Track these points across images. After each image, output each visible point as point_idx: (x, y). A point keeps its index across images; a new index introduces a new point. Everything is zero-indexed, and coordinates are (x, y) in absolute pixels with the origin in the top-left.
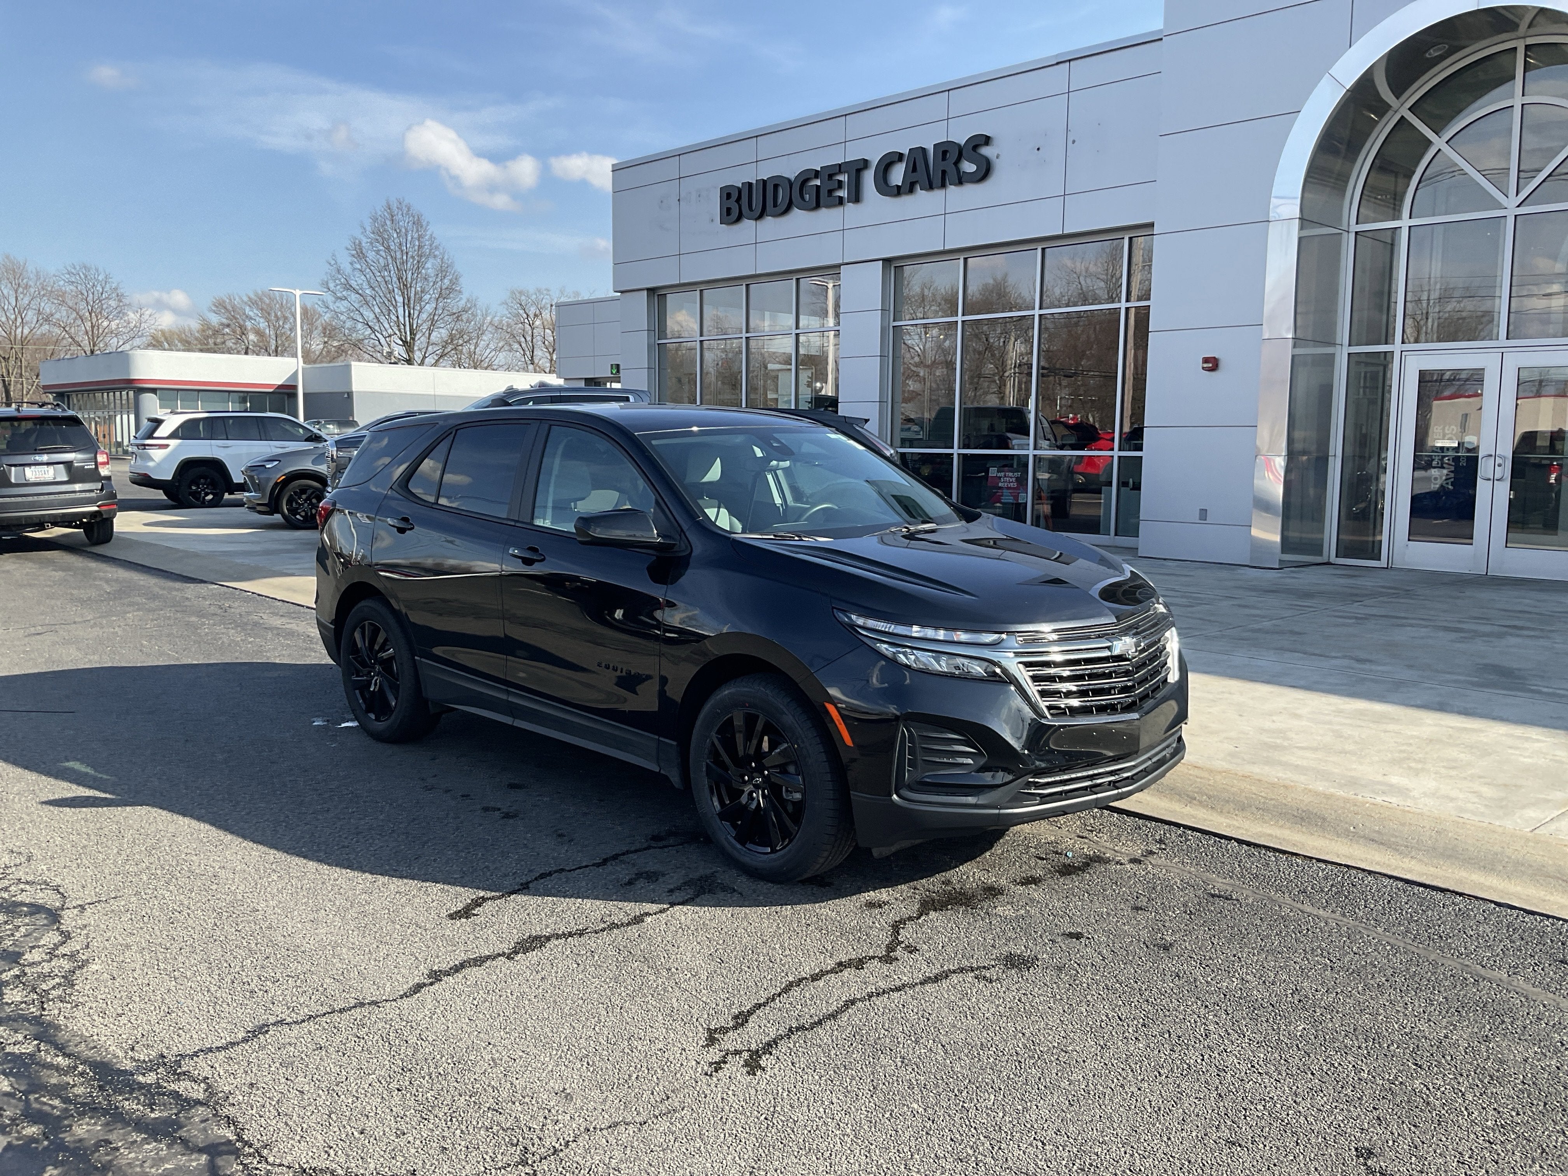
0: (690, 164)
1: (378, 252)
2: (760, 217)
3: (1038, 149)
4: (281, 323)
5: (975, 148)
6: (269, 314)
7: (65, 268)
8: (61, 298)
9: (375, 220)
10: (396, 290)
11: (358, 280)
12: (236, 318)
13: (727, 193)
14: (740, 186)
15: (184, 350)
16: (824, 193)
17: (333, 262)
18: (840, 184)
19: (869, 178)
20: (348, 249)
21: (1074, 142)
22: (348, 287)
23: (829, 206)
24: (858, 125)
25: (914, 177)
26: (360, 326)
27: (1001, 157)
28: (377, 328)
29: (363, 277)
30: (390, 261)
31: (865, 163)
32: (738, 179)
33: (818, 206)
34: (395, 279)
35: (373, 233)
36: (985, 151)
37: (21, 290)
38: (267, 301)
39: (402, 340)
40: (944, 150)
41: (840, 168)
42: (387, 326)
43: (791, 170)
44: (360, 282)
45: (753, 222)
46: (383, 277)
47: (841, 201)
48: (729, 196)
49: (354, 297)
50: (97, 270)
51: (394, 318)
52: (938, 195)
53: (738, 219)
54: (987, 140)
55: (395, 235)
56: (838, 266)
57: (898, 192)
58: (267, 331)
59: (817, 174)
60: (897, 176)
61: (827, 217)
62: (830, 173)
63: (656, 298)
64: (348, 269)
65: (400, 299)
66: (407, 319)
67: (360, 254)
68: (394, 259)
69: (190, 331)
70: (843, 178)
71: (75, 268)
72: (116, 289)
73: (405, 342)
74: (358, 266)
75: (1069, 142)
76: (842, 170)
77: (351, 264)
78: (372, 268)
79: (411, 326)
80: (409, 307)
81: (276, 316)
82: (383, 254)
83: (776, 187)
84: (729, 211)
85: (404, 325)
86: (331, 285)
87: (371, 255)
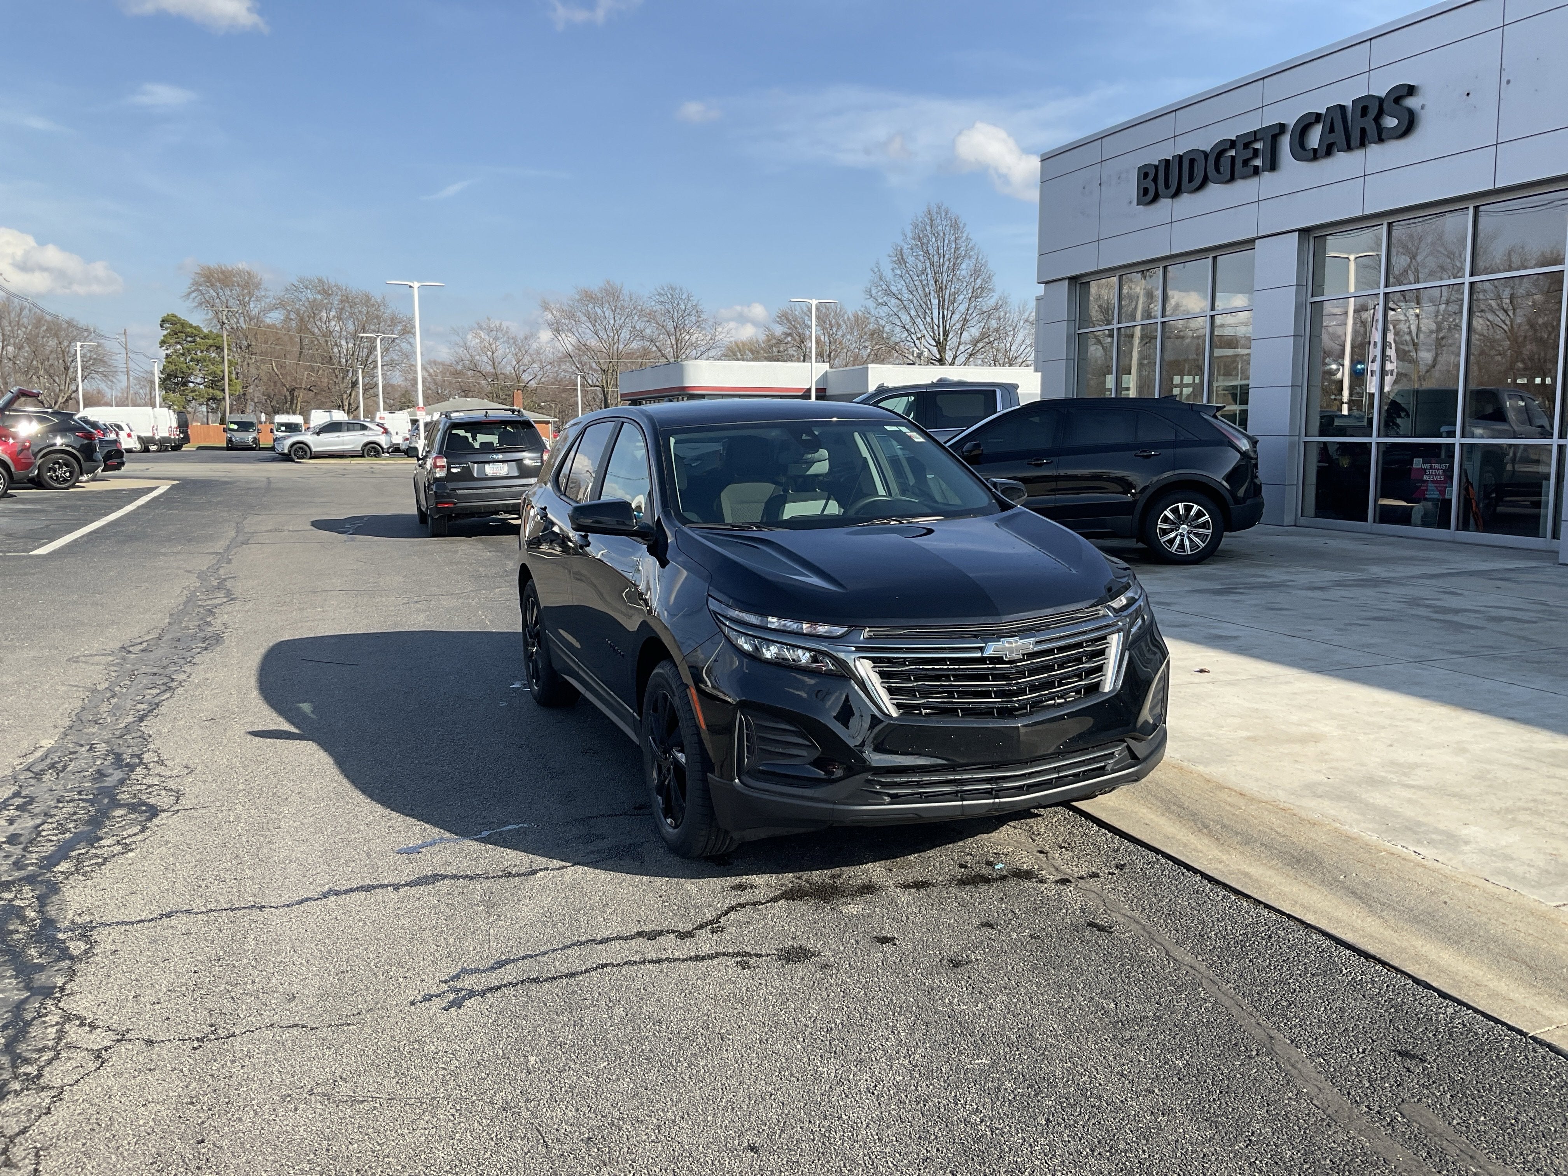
0: (1112, 146)
1: (917, 257)
2: (1176, 194)
3: (1468, 94)
4: (834, 330)
5: (1398, 100)
6: (824, 322)
7: (656, 289)
8: (650, 317)
9: (916, 226)
10: (932, 293)
11: (899, 286)
12: (796, 328)
13: (1144, 173)
14: (1157, 163)
15: (752, 360)
16: (1239, 163)
17: (876, 270)
18: (1256, 153)
19: (1285, 143)
20: (890, 256)
21: (1508, 82)
22: (889, 293)
23: (1244, 177)
24: (1275, 88)
25: (1331, 138)
26: (898, 329)
27: (1426, 108)
28: (913, 330)
29: (903, 282)
30: (928, 265)
31: (1282, 128)
32: (1154, 157)
33: (1232, 179)
34: (932, 282)
35: (914, 239)
36: (1411, 102)
37: (618, 311)
38: (824, 311)
39: (934, 340)
40: (1363, 106)
41: (1255, 135)
42: (922, 327)
43: (1206, 142)
44: (900, 287)
45: (1170, 200)
46: (921, 281)
47: (1256, 171)
48: (1146, 175)
49: (893, 301)
50: (681, 289)
51: (929, 320)
52: (1357, 155)
53: (1156, 198)
54: (1411, 90)
55: (934, 240)
56: (1253, 241)
57: (1315, 156)
58: (822, 339)
59: (1233, 144)
60: (1314, 139)
61: (1244, 189)
62: (1247, 142)
63: (1078, 286)
64: (888, 275)
65: (935, 302)
66: (941, 320)
67: (901, 260)
68: (932, 264)
69: (757, 342)
70: (1258, 145)
71: (663, 290)
72: (696, 306)
73: (938, 343)
74: (899, 272)
75: (1504, 82)
76: (1258, 137)
77: (893, 270)
78: (911, 273)
79: (944, 327)
80: (943, 308)
81: (831, 324)
82: (921, 258)
83: (1192, 161)
84: (1146, 191)
85: (939, 327)
86: (874, 292)
87: (911, 260)
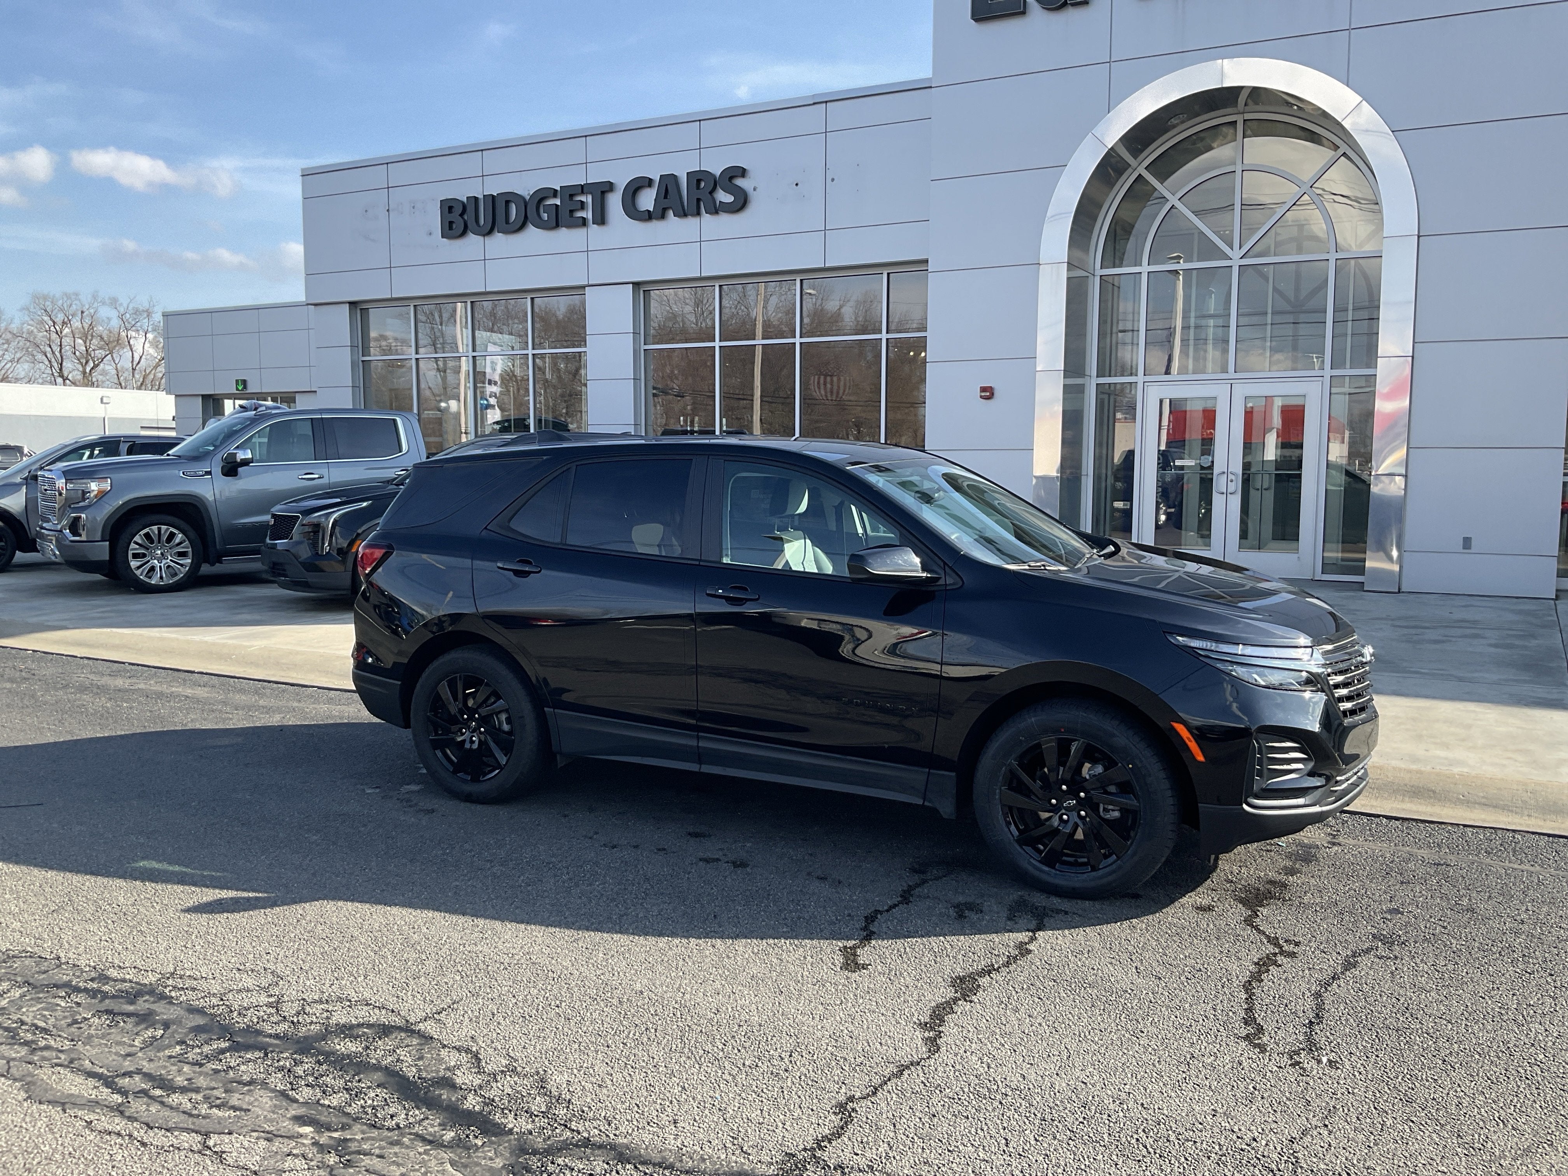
0: (399, 175)
2: (490, 232)
3: (797, 185)
5: (731, 178)
13: (448, 207)
14: (465, 200)
19: (615, 202)
21: (833, 180)
23: (569, 226)
24: (600, 147)
25: (665, 203)
27: (758, 190)
31: (609, 187)
32: (462, 193)
40: (697, 178)
41: (583, 189)
43: (526, 187)
45: (481, 238)
47: (584, 222)
52: (692, 222)
53: (463, 234)
54: (742, 172)
56: (583, 287)
57: (649, 216)
59: (555, 193)
61: (566, 237)
62: (571, 193)
63: (359, 312)
75: (828, 180)
76: (585, 191)
83: (507, 202)
